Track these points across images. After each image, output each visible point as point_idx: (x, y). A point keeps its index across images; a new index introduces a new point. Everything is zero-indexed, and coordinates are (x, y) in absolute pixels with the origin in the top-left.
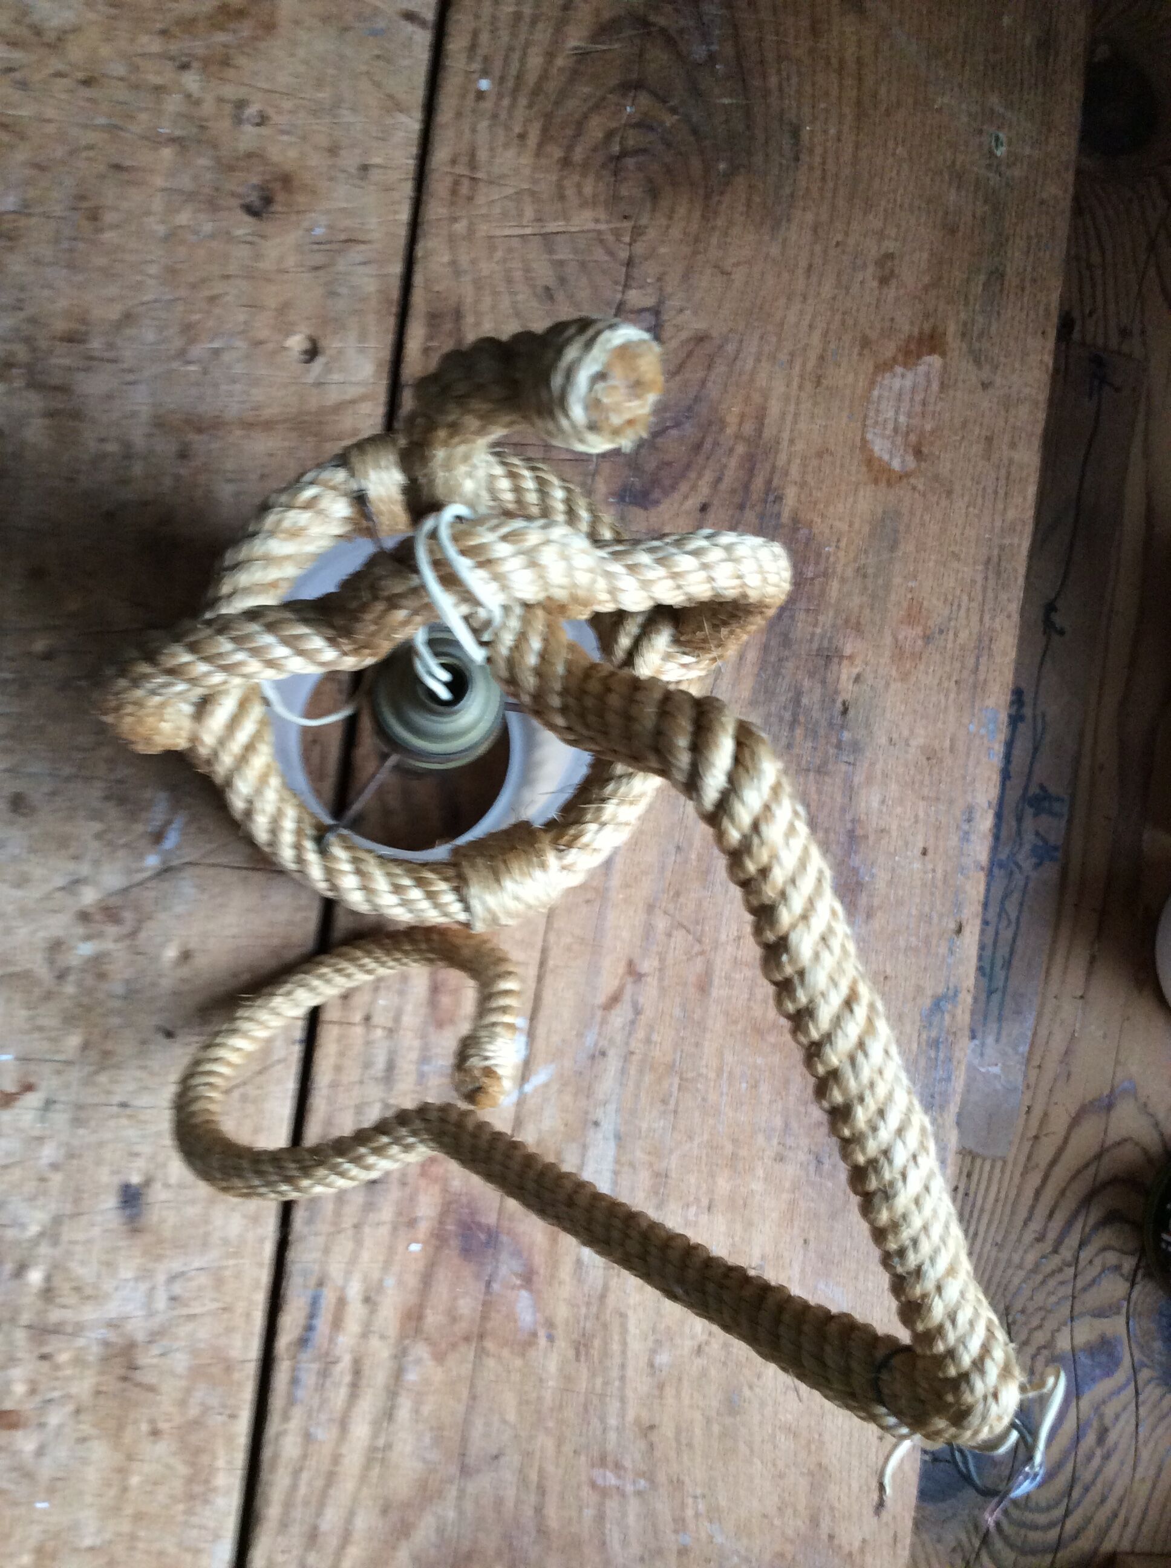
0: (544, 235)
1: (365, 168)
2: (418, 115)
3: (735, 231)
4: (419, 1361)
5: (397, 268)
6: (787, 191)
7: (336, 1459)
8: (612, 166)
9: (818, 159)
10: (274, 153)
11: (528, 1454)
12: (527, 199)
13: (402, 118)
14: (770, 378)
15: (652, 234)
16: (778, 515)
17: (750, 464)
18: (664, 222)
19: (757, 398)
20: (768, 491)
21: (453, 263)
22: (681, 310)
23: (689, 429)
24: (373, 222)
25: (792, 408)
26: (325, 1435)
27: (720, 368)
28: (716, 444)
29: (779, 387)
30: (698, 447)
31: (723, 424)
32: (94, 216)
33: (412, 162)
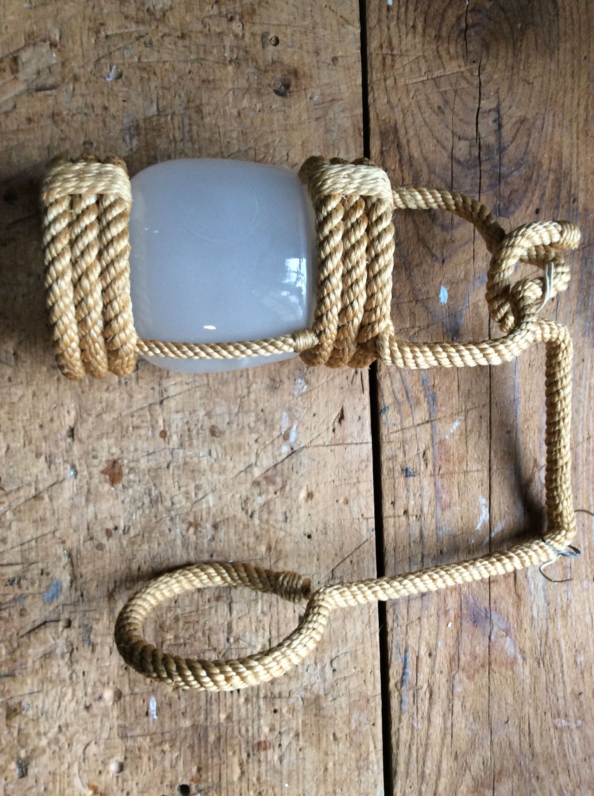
0: (434, 79)
1: (335, 59)
2: (358, 25)
3: (531, 60)
4: (461, 681)
5: (360, 111)
6: (555, 33)
7: (428, 737)
8: (463, 35)
9: (568, 13)
10: (286, 59)
11: (521, 718)
12: (422, 61)
13: (350, 28)
14: (561, 137)
15: (489, 68)
16: (577, 208)
17: (558, 183)
18: (494, 60)
19: (556, 147)
20: (570, 197)
21: (389, 102)
22: (510, 107)
23: (523, 170)
24: (343, 87)
25: (575, 149)
26: (420, 726)
27: (535, 134)
28: (538, 176)
29: (567, 141)
30: (529, 179)
31: (540, 164)
32: (199, 110)
33: (359, 51)
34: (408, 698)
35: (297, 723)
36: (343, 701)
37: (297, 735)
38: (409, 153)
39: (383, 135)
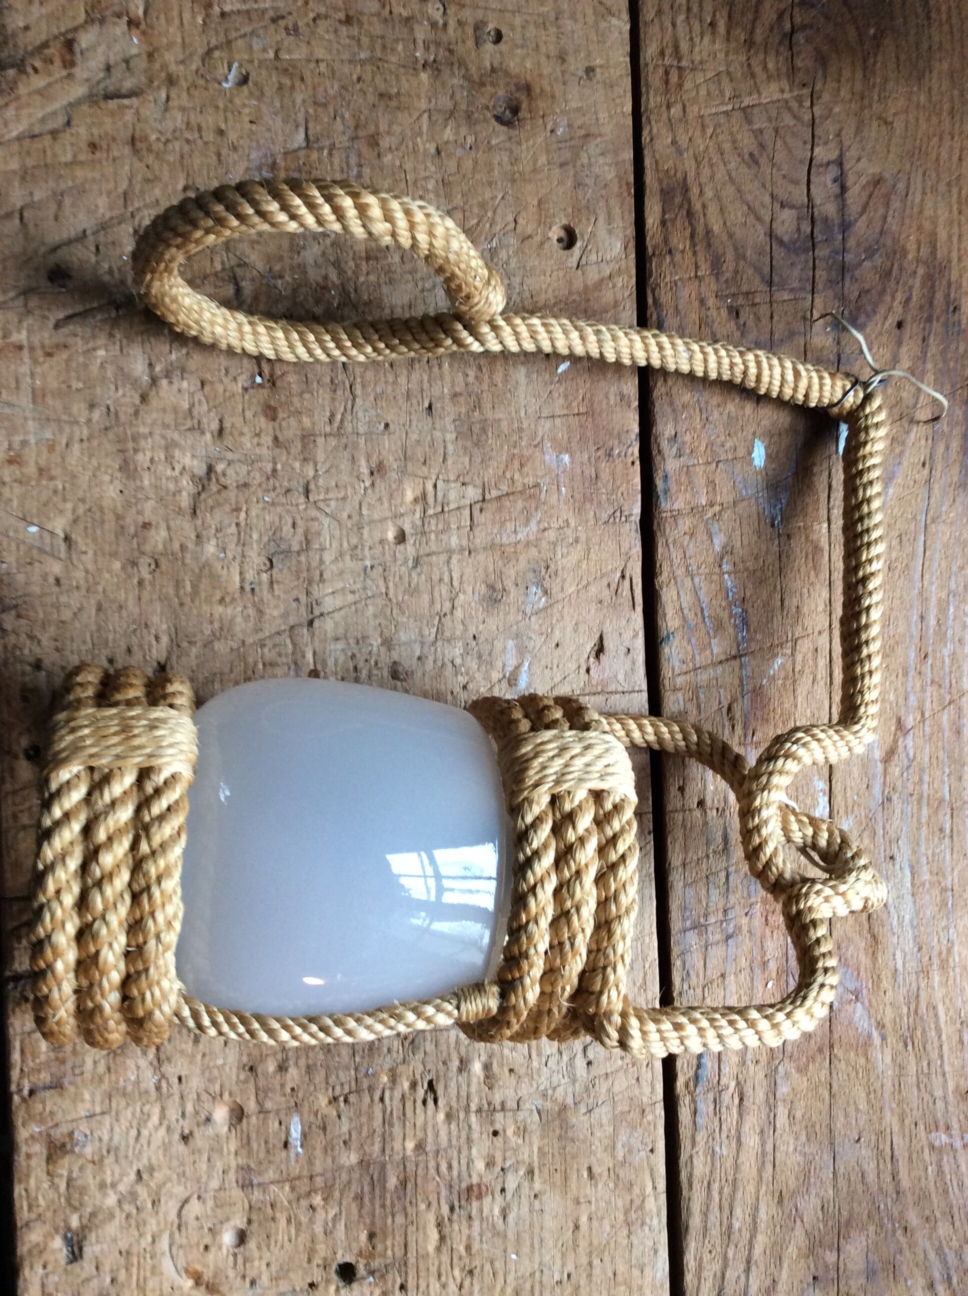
0: (744, 110)
1: (590, 70)
2: (626, 16)
3: (891, 85)
4: (787, 1075)
5: (628, 155)
6: (925, 46)
7: (737, 1167)
8: (787, 42)
9: (944, 17)
10: (512, 65)
11: (880, 1133)
12: (725, 80)
13: (614, 21)
14: (935, 209)
15: (826, 97)
16: (959, 322)
17: (930, 280)
18: (835, 85)
19: (927, 225)
20: (948, 304)
21: (674, 142)
22: (859, 159)
23: (878, 260)
24: (603, 116)
25: (955, 230)
26: (725, 1150)
27: (896, 204)
28: (901, 269)
29: (943, 215)
30: (889, 273)
31: (904, 252)
32: (373, 141)
33: (628, 59)
34: (705, 1107)
35: (529, 1152)
36: (604, 1113)
37: (530, 1172)
38: (706, 225)
39: (666, 195)
